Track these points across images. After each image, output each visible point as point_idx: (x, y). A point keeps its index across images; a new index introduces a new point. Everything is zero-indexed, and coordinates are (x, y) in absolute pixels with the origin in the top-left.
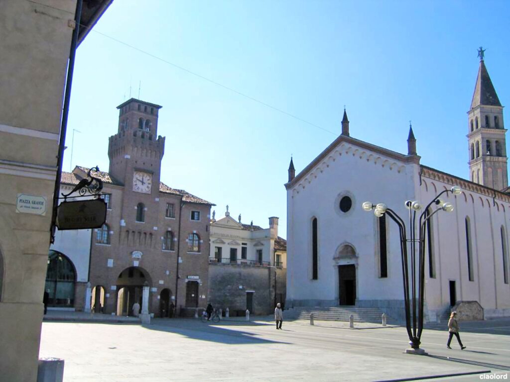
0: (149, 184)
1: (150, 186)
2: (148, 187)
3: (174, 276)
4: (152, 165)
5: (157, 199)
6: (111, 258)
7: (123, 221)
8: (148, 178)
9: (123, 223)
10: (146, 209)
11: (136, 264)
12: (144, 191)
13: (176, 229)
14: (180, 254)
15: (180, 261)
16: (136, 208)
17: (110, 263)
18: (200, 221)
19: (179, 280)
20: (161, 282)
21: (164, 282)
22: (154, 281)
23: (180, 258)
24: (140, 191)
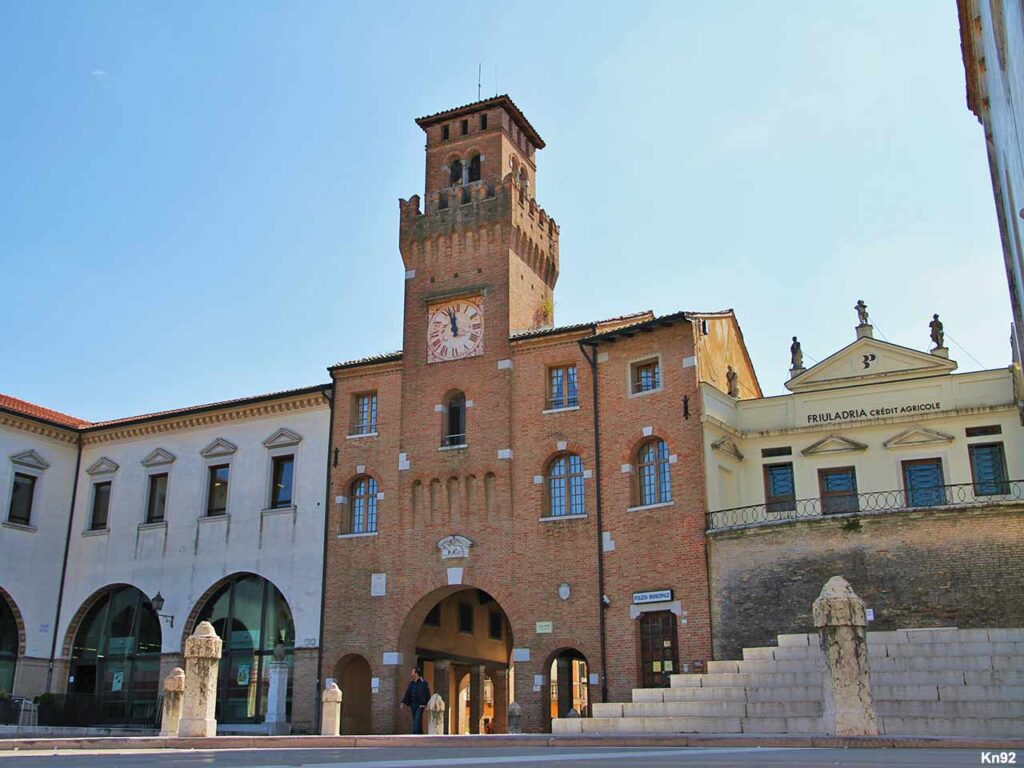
0: (475, 327)
1: (480, 332)
2: (473, 338)
3: (588, 601)
4: (480, 271)
5: (504, 364)
6: (378, 571)
7: (403, 456)
8: (472, 311)
9: (404, 463)
10: (469, 404)
11: (455, 577)
12: (462, 352)
13: (588, 440)
14: (606, 520)
15: (609, 545)
16: (439, 408)
17: (379, 585)
18: (659, 390)
19: (609, 614)
20: (544, 627)
21: (555, 627)
22: (516, 625)
23: (606, 535)
24: (449, 357)
